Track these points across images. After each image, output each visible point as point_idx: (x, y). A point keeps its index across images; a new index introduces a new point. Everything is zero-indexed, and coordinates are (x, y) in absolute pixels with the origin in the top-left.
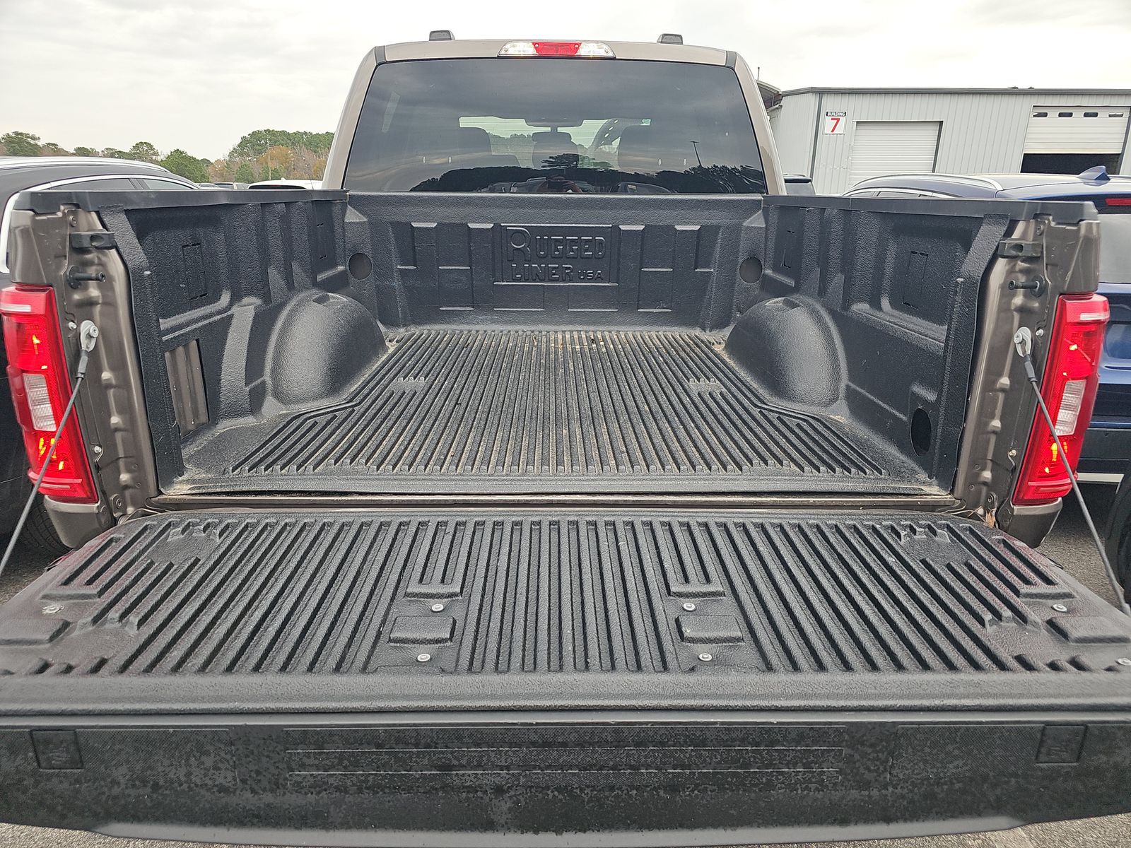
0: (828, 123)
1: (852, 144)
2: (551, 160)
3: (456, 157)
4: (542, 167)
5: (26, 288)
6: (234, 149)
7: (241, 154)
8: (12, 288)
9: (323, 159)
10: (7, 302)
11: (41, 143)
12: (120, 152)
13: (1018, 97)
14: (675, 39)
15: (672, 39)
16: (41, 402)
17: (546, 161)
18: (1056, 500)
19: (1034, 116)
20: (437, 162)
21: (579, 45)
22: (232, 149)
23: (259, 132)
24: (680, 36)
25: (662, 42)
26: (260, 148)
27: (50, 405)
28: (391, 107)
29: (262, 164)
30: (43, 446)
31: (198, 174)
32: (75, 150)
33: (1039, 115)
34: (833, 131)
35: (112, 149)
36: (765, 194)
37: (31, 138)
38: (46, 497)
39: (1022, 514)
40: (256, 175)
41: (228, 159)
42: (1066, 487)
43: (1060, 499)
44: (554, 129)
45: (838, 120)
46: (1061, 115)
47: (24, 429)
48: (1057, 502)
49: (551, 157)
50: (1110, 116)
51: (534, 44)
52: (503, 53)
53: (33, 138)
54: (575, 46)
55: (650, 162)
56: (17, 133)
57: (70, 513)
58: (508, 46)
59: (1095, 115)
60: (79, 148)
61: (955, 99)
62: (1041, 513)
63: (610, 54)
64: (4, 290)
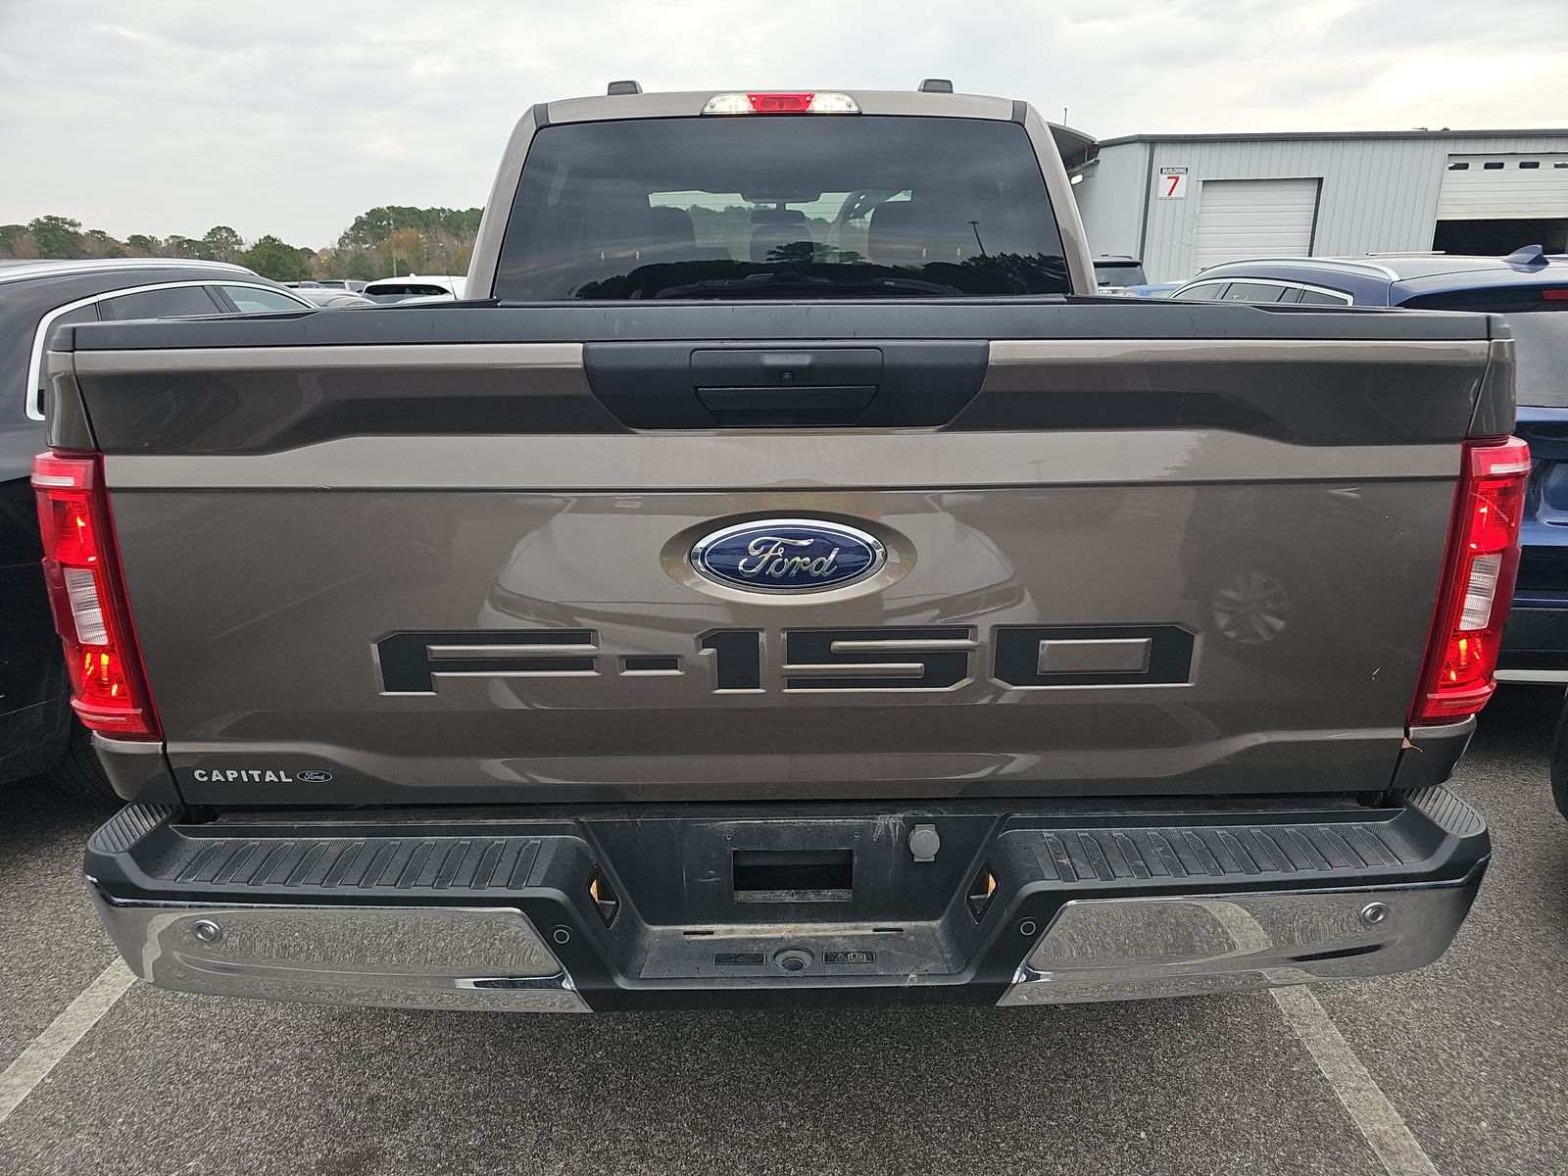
0: (1163, 184)
1: (1197, 212)
2: (779, 250)
3: (647, 249)
4: (768, 260)
5: (67, 453)
6: (346, 233)
7: (356, 240)
8: (49, 455)
9: (467, 244)
10: (43, 474)
11: (82, 231)
12: (190, 240)
13: (1426, 142)
14: (941, 86)
15: (937, 86)
16: (87, 605)
17: (773, 252)
18: (1469, 717)
19: (1450, 168)
20: (621, 255)
21: (812, 96)
22: (342, 234)
23: (380, 210)
24: (949, 81)
25: (924, 91)
26: (380, 231)
27: (99, 610)
28: (558, 182)
29: (384, 253)
30: (90, 665)
31: (297, 269)
32: (128, 239)
33: (1457, 167)
34: (1170, 194)
35: (180, 237)
36: (1070, 295)
37: (69, 224)
38: (95, 732)
39: (1420, 737)
40: (376, 269)
41: (337, 247)
42: (1480, 700)
43: (1473, 716)
44: (781, 206)
45: (1177, 179)
46: (1487, 166)
47: (66, 641)
48: (1469, 720)
49: (778, 247)
50: (1556, 166)
51: (750, 97)
52: (708, 110)
53: (72, 224)
54: (805, 99)
55: (913, 250)
56: (50, 218)
57: (126, 755)
58: (714, 100)
59: (1536, 165)
60: (133, 237)
61: (1339, 147)
62: (1449, 735)
63: (854, 109)
64: (38, 457)
